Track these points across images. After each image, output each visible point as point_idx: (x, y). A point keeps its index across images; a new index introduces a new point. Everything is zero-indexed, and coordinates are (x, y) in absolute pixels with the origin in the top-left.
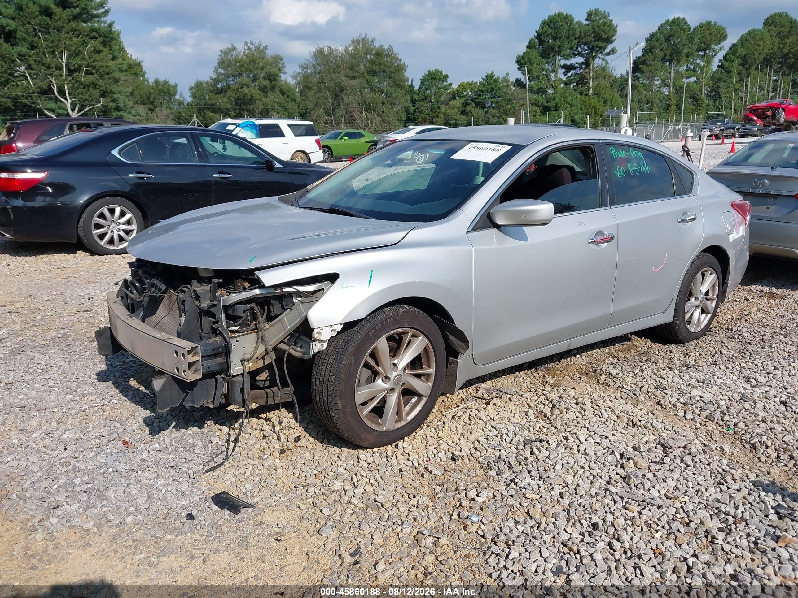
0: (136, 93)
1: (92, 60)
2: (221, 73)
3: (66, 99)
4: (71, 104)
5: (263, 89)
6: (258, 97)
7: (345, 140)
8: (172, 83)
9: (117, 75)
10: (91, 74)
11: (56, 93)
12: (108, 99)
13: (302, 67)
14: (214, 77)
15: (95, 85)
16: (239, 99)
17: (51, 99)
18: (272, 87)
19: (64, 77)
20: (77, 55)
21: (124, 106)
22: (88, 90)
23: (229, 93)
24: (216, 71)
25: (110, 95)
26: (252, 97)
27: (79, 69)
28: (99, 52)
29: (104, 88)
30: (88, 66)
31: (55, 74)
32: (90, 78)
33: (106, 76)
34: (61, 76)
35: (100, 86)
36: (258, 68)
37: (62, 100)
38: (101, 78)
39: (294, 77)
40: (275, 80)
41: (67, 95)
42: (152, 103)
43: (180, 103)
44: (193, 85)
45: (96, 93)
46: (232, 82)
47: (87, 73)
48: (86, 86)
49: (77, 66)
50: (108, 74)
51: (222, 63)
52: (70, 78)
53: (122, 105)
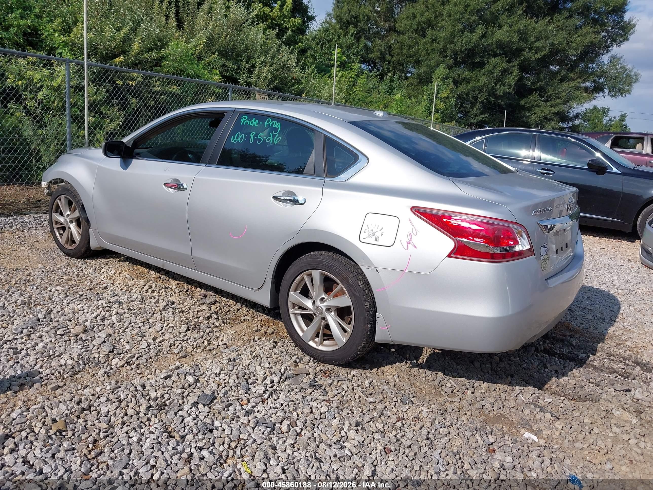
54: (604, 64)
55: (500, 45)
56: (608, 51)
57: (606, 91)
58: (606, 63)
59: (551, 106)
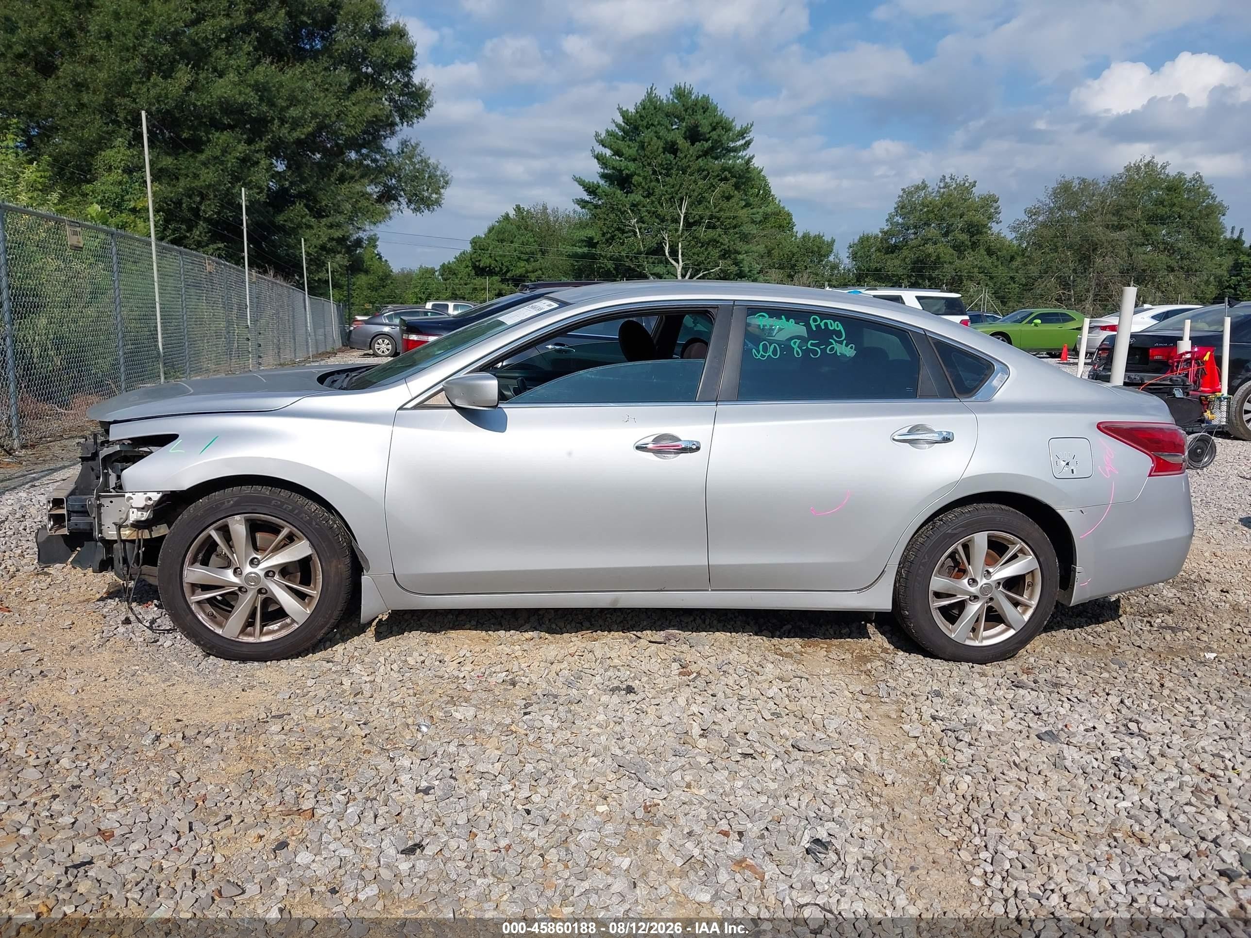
0: (775, 252)
1: (717, 209)
2: (898, 224)
3: (678, 262)
4: (683, 268)
5: (959, 248)
6: (948, 258)
7: (1036, 325)
8: (827, 238)
9: (748, 228)
10: (714, 227)
11: (667, 254)
12: (729, 262)
13: (1030, 212)
14: (886, 228)
15: (714, 242)
16: (918, 261)
17: (661, 262)
18: (974, 243)
19: (680, 233)
20: (700, 202)
21: (750, 271)
22: (706, 249)
23: (905, 252)
24: (890, 220)
25: (733, 256)
26: (938, 257)
27: (697, 223)
28: (728, 198)
29: (726, 247)
30: (711, 217)
31: (669, 228)
32: (712, 234)
33: (731, 231)
34: (677, 230)
35: (722, 244)
36: (954, 216)
37: (673, 262)
38: (725, 233)
39: (1014, 229)
40: (979, 232)
41: (680, 256)
42: (793, 267)
43: (834, 267)
44: (856, 241)
45: (715, 253)
46: (912, 236)
47: (708, 227)
48: (705, 244)
49: (697, 217)
50: (735, 227)
51: (902, 208)
52: (686, 234)
53: (747, 269)
54: (393, 155)
55: (227, 107)
56: (393, 133)
57: (403, 201)
58: (395, 152)
59: (331, 226)
